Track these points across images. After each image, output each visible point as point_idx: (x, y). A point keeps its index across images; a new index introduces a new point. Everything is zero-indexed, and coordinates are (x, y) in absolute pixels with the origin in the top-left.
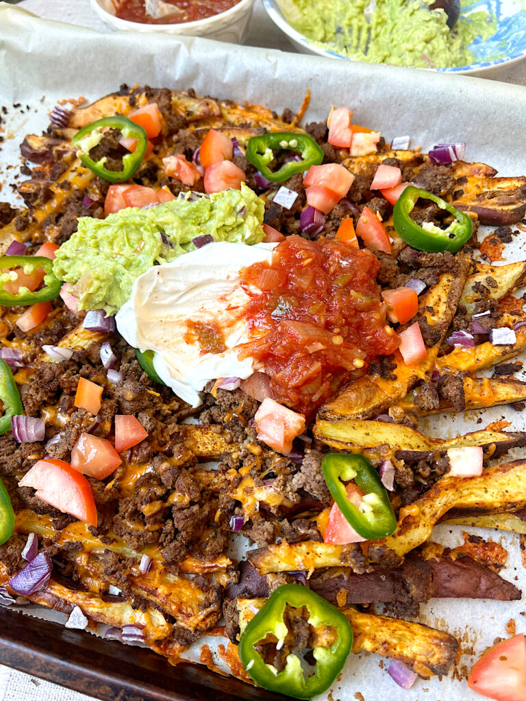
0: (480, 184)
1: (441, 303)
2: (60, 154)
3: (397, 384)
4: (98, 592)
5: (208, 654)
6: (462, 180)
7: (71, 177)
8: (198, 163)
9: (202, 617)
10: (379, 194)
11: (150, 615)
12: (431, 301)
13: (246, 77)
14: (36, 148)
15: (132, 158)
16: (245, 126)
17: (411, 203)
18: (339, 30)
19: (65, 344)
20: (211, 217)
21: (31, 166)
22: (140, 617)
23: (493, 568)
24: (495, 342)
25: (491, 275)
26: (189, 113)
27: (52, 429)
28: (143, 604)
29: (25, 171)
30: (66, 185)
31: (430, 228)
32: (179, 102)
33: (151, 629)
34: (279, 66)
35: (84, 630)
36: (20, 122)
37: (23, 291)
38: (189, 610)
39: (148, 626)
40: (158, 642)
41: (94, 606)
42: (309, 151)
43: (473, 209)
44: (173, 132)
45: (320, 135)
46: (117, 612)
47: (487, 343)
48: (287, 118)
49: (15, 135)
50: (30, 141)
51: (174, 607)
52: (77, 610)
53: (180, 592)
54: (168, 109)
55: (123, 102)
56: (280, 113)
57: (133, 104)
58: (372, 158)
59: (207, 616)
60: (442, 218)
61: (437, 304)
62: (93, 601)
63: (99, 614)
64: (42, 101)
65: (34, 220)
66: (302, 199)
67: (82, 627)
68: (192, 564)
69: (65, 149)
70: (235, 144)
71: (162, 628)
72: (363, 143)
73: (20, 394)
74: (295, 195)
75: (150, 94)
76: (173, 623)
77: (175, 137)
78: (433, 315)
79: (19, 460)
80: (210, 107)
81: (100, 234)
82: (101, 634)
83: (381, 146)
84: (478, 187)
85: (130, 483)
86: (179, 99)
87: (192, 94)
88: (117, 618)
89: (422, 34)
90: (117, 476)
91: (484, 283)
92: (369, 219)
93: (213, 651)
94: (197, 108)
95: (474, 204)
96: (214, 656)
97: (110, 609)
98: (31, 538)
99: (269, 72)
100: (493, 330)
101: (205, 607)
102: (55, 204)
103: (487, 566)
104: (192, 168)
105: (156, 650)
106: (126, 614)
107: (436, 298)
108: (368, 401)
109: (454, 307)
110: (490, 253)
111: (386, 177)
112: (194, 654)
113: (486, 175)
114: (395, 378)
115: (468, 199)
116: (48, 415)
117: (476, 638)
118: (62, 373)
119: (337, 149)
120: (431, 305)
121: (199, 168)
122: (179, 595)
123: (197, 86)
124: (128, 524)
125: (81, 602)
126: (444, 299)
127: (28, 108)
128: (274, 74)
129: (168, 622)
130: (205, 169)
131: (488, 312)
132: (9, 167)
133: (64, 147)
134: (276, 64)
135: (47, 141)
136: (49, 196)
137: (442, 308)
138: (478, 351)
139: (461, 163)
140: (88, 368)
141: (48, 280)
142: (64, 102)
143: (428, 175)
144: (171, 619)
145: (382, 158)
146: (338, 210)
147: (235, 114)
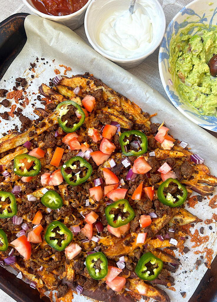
0: (202, 176)
1: (160, 223)
3: (131, 248)
4: (27, 268)
5: (52, 294)
6: (197, 172)
8: (101, 134)
9: (52, 288)
11: (39, 280)
12: (156, 222)
14: (45, 92)
15: (77, 126)
17: (167, 184)
19: (35, 193)
21: (42, 96)
22: (36, 280)
23: (135, 300)
24: (170, 242)
25: (182, 218)
26: (108, 100)
27: (24, 221)
28: (38, 277)
29: (39, 98)
30: (51, 121)
31: (169, 197)
32: (106, 93)
33: (38, 285)
34: (149, 99)
35: (21, 279)
36: (43, 70)
37: (25, 171)
38: (50, 284)
39: (38, 283)
40: (39, 288)
42: (143, 144)
43: (192, 188)
46: (31, 276)
47: (168, 241)
49: (39, 76)
50: (43, 87)
51: (46, 282)
52: (20, 273)
53: (49, 278)
54: (100, 98)
55: (84, 81)
57: (88, 83)
61: (158, 223)
62: (25, 272)
63: (26, 276)
64: (54, 61)
65: (36, 133)
66: (131, 167)
67: (21, 278)
68: (54, 272)
69: (56, 98)
71: (41, 285)
72: (167, 145)
73: (17, 208)
74: (129, 164)
78: (155, 227)
79: (13, 229)
80: (116, 102)
82: (25, 281)
84: (201, 177)
86: (106, 91)
88: (31, 278)
91: (179, 220)
93: (53, 294)
94: (112, 98)
95: (194, 185)
97: (29, 275)
98: (12, 250)
99: (144, 100)
100: (172, 239)
101: (54, 285)
102: (45, 128)
103: (134, 299)
104: (98, 136)
105: (38, 290)
106: (33, 277)
107: (159, 221)
108: (119, 253)
109: (164, 225)
110: (191, 203)
112: (47, 294)
113: (206, 174)
114: (132, 246)
116: (24, 217)
118: (32, 206)
120: (156, 223)
121: (101, 137)
124: (39, 259)
125: (22, 271)
126: (162, 221)
127: (47, 62)
128: (146, 101)
129: (43, 284)
130: (103, 138)
131: (174, 232)
132: (33, 93)
133: (56, 97)
134: (148, 98)
135: (50, 92)
136: (44, 125)
137: (160, 225)
138: (164, 242)
140: (40, 205)
141: (35, 168)
143: (183, 169)
145: (171, 153)
147: (126, 107)
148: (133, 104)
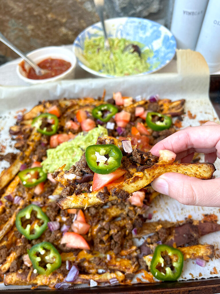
2: (25, 131)
6: (162, 106)
7: (33, 137)
8: (77, 122)
10: (138, 117)
11: (116, 273)
13: (82, 90)
14: (15, 131)
15: (55, 126)
16: (87, 106)
17: (150, 117)
18: (103, 66)
20: (93, 138)
21: (15, 137)
22: (113, 275)
23: (214, 222)
26: (66, 106)
27: (61, 224)
28: (113, 271)
29: (13, 139)
30: (33, 141)
31: (159, 123)
33: (119, 278)
34: (93, 84)
37: (34, 180)
38: (129, 267)
39: (117, 277)
40: (122, 281)
41: (97, 278)
42: (112, 109)
43: (169, 114)
44: (63, 113)
45: (113, 102)
46: (105, 277)
48: (99, 99)
49: (4, 128)
50: (12, 129)
51: (124, 268)
52: (92, 281)
54: (59, 106)
55: (41, 108)
56: (96, 98)
57: (45, 107)
58: (132, 106)
59: (135, 267)
60: (161, 119)
62: (95, 276)
63: (100, 280)
65: (26, 155)
66: (116, 125)
67: (96, 285)
68: (124, 252)
69: (26, 129)
70: (87, 113)
71: (122, 276)
72: (128, 102)
74: (113, 124)
75: (51, 102)
76: (125, 273)
77: (65, 115)
79: (54, 237)
80: (73, 102)
81: (59, 153)
82: (102, 285)
83: (134, 101)
84: (167, 106)
85: (95, 233)
86: (62, 102)
87: (65, 99)
88: (106, 278)
89: (132, 62)
90: (90, 231)
92: (140, 126)
93: (140, 278)
94: (68, 103)
95: (168, 112)
96: (141, 280)
98: (67, 263)
99: (90, 87)
101: (133, 264)
102: (31, 148)
104: (76, 124)
105: (123, 284)
106: (108, 276)
110: (178, 126)
111: (139, 111)
112: (135, 281)
113: (168, 102)
115: (166, 111)
116: (58, 219)
117: (217, 245)
119: (119, 106)
121: (78, 124)
122: (123, 263)
123: (66, 96)
124: (100, 245)
125: (92, 277)
128: (92, 87)
129: (123, 274)
130: (80, 123)
132: (6, 140)
136: (28, 146)
139: (160, 100)
141: (41, 174)
142: (18, 112)
143: (151, 107)
144: (123, 272)
145: (135, 105)
146: (128, 126)
147: (82, 103)
148: (85, 99)
